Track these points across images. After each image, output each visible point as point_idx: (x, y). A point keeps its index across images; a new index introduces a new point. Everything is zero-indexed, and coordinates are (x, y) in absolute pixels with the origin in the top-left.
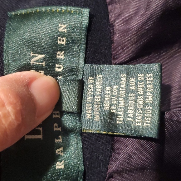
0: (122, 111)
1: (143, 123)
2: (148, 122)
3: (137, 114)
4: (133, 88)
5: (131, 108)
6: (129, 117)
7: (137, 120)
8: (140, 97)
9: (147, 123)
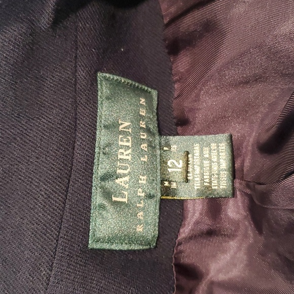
0: (198, 177)
1: (219, 187)
2: (224, 184)
3: (212, 179)
4: (207, 156)
5: (206, 174)
6: (206, 182)
7: (213, 184)
8: (214, 164)
9: (223, 186)
